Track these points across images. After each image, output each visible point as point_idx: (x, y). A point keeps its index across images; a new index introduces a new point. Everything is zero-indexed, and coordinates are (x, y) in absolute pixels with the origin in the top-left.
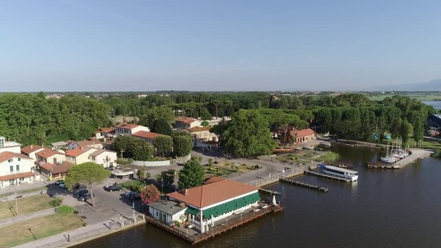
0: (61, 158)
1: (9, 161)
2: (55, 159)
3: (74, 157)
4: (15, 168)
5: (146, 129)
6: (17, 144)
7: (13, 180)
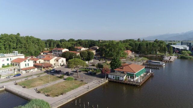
0: (42, 61)
1: (25, 61)
2: (40, 62)
3: (49, 60)
4: (27, 65)
5: (67, 50)
6: (23, 55)
7: (26, 70)
